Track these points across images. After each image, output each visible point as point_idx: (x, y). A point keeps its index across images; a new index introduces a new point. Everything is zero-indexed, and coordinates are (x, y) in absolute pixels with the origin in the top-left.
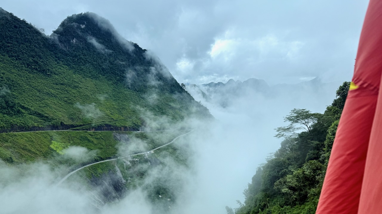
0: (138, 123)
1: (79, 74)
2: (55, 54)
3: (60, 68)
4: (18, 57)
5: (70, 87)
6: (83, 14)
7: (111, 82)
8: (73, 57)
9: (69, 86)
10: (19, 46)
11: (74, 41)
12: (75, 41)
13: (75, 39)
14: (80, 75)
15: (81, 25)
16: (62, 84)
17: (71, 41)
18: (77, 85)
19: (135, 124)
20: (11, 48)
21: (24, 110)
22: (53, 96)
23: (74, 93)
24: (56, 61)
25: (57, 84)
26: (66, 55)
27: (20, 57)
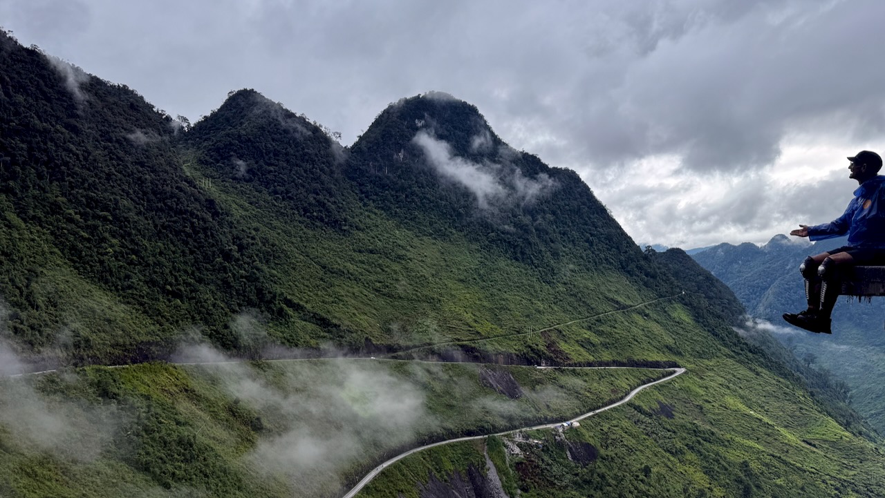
0: (537, 345)
1: (407, 229)
2: (360, 185)
3: (369, 216)
4: (286, 194)
5: (388, 258)
6: (421, 97)
7: (475, 246)
8: (396, 192)
9: (387, 255)
10: (291, 170)
11: (401, 155)
12: (402, 157)
13: (402, 151)
14: (410, 230)
15: (417, 121)
16: (371, 252)
17: (395, 156)
18: (404, 252)
19: (530, 347)
20: (275, 176)
21: (291, 309)
22: (352, 277)
23: (396, 272)
24: (361, 200)
25: (360, 251)
26: (383, 187)
27: (290, 195)
